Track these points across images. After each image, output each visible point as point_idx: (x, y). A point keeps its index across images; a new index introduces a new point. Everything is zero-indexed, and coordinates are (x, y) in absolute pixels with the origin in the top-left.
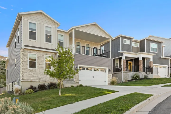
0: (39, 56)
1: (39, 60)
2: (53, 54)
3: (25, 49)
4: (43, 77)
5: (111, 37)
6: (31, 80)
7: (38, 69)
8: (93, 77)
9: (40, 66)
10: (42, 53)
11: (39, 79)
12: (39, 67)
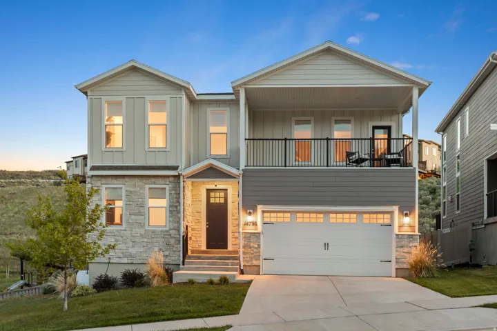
0: (131, 192)
1: (131, 203)
2: (171, 179)
3: (94, 178)
4: (141, 250)
5: (413, 82)
6: (110, 258)
7: (127, 229)
8: (326, 246)
9: (132, 220)
10: (138, 182)
11: (130, 255)
12: (130, 221)
